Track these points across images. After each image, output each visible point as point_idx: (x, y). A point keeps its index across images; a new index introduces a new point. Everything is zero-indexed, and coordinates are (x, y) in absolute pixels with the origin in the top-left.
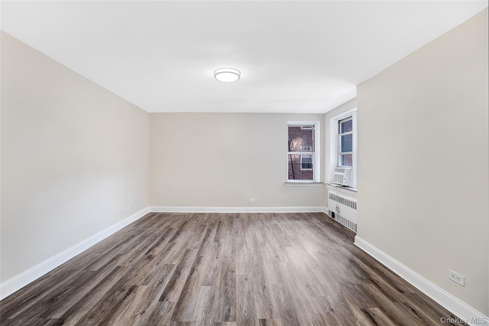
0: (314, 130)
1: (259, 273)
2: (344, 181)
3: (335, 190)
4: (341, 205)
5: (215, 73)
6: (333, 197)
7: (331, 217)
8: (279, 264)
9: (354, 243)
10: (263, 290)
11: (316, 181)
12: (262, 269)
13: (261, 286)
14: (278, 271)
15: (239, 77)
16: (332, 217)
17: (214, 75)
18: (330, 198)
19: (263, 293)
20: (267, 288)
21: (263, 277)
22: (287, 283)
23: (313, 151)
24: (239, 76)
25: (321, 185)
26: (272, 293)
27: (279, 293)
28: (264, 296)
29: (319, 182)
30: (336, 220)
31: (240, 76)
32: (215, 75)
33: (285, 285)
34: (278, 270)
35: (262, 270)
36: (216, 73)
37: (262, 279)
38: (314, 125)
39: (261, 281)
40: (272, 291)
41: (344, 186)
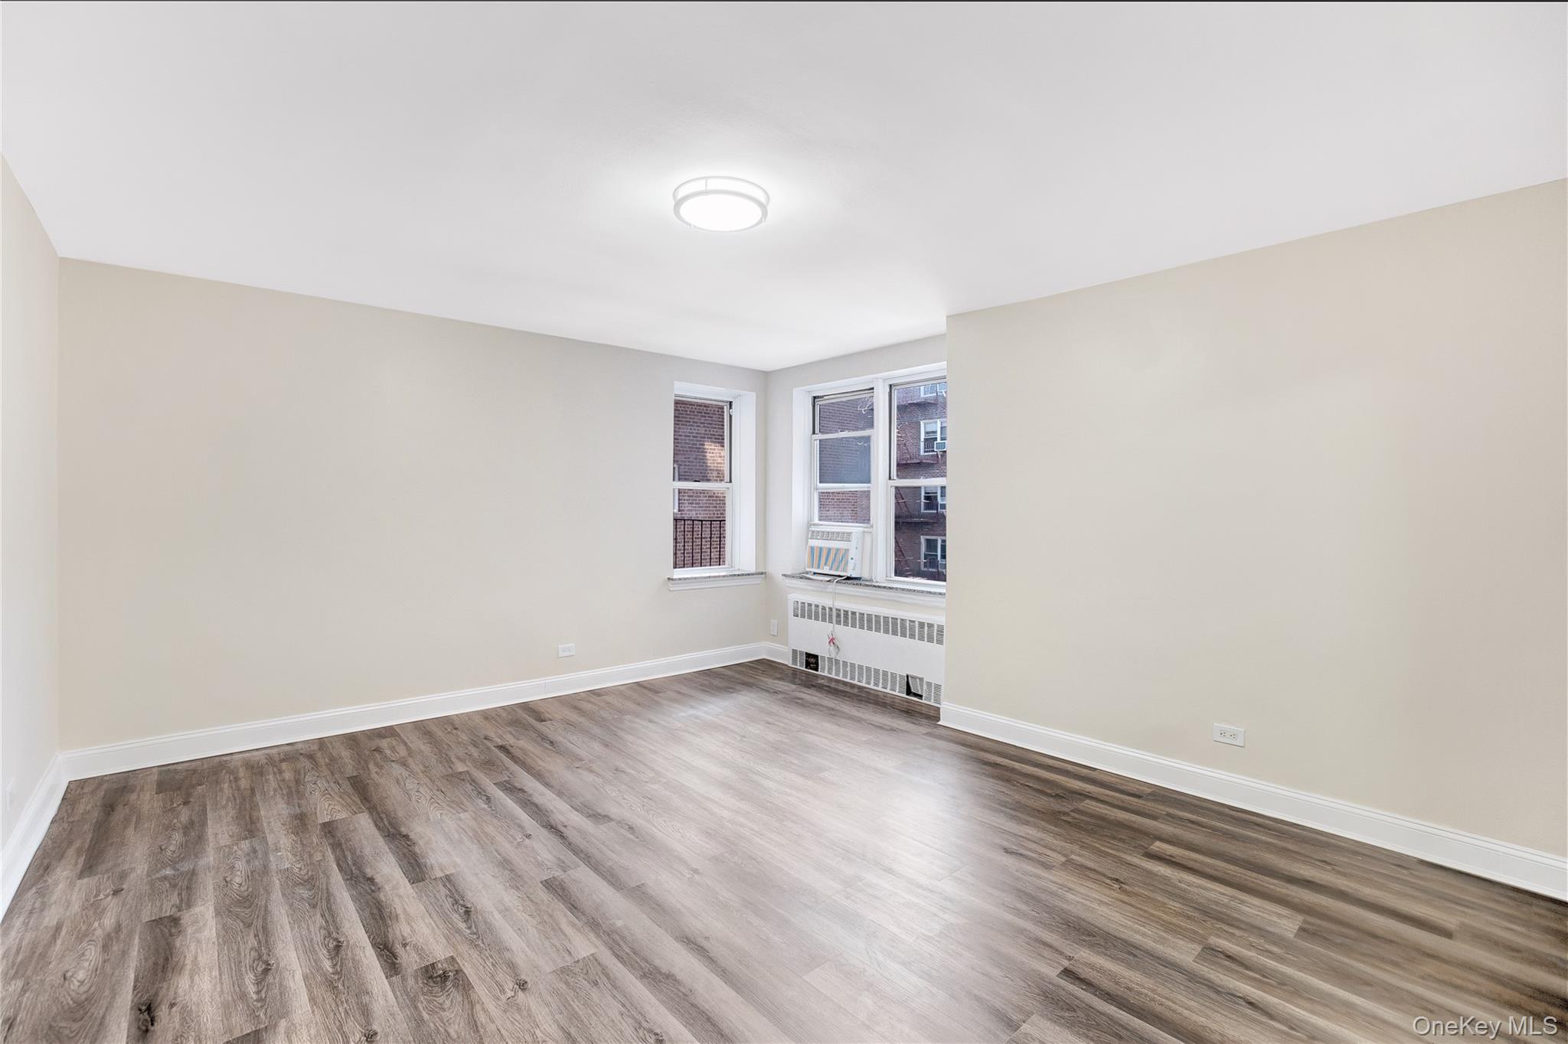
0: (731, 416)
2: (851, 564)
3: (814, 591)
4: (842, 632)
5: (674, 197)
6: (806, 611)
7: (804, 669)
9: (939, 723)
11: (739, 569)
15: (765, 213)
16: (806, 668)
17: (673, 203)
18: (797, 616)
23: (727, 478)
24: (763, 207)
25: (758, 580)
29: (753, 570)
30: (826, 674)
31: (768, 208)
32: (678, 204)
36: (679, 197)
38: (731, 402)
41: (848, 578)
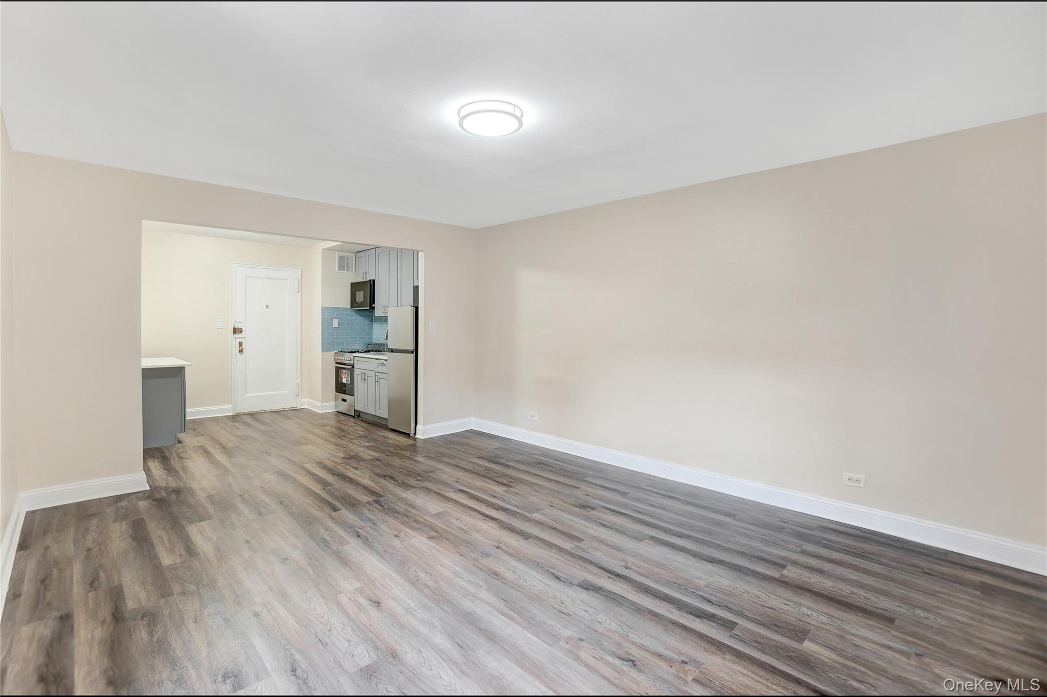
1: (385, 552)
8: (358, 585)
10: (358, 532)
12: (387, 561)
13: (364, 536)
14: (353, 568)
19: (355, 530)
20: (354, 537)
21: (372, 548)
22: (323, 553)
26: (342, 533)
27: (332, 537)
28: (352, 527)
33: (326, 548)
34: (352, 570)
35: (384, 558)
37: (372, 545)
39: (370, 541)
40: (344, 536)
